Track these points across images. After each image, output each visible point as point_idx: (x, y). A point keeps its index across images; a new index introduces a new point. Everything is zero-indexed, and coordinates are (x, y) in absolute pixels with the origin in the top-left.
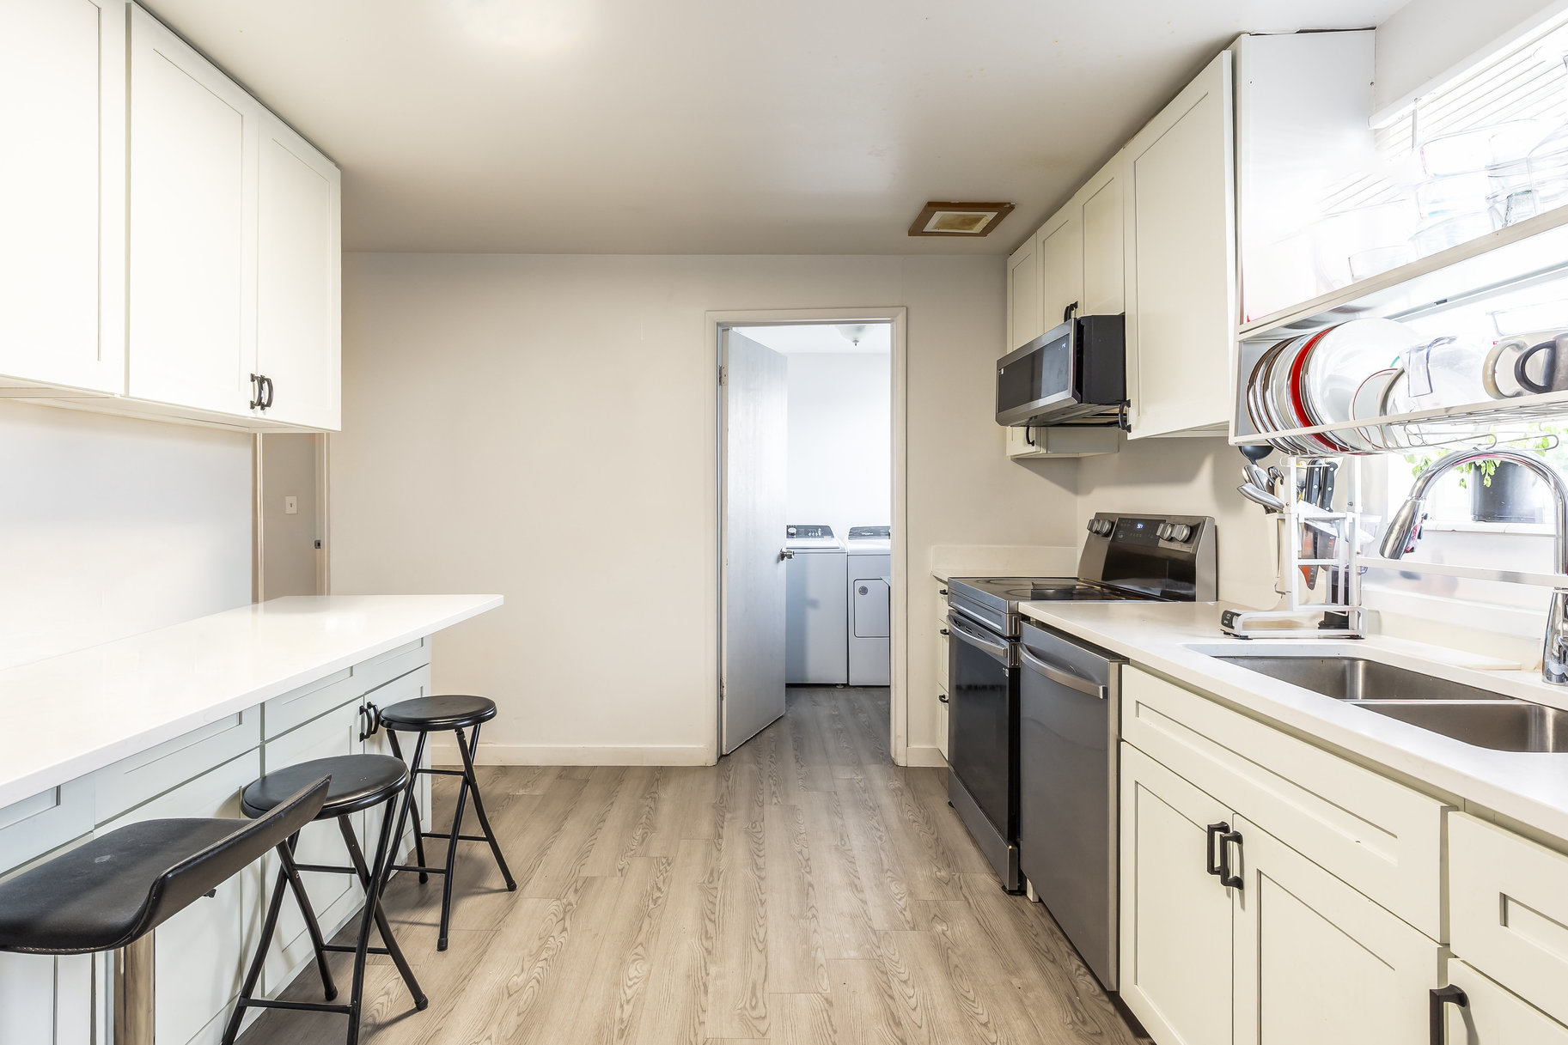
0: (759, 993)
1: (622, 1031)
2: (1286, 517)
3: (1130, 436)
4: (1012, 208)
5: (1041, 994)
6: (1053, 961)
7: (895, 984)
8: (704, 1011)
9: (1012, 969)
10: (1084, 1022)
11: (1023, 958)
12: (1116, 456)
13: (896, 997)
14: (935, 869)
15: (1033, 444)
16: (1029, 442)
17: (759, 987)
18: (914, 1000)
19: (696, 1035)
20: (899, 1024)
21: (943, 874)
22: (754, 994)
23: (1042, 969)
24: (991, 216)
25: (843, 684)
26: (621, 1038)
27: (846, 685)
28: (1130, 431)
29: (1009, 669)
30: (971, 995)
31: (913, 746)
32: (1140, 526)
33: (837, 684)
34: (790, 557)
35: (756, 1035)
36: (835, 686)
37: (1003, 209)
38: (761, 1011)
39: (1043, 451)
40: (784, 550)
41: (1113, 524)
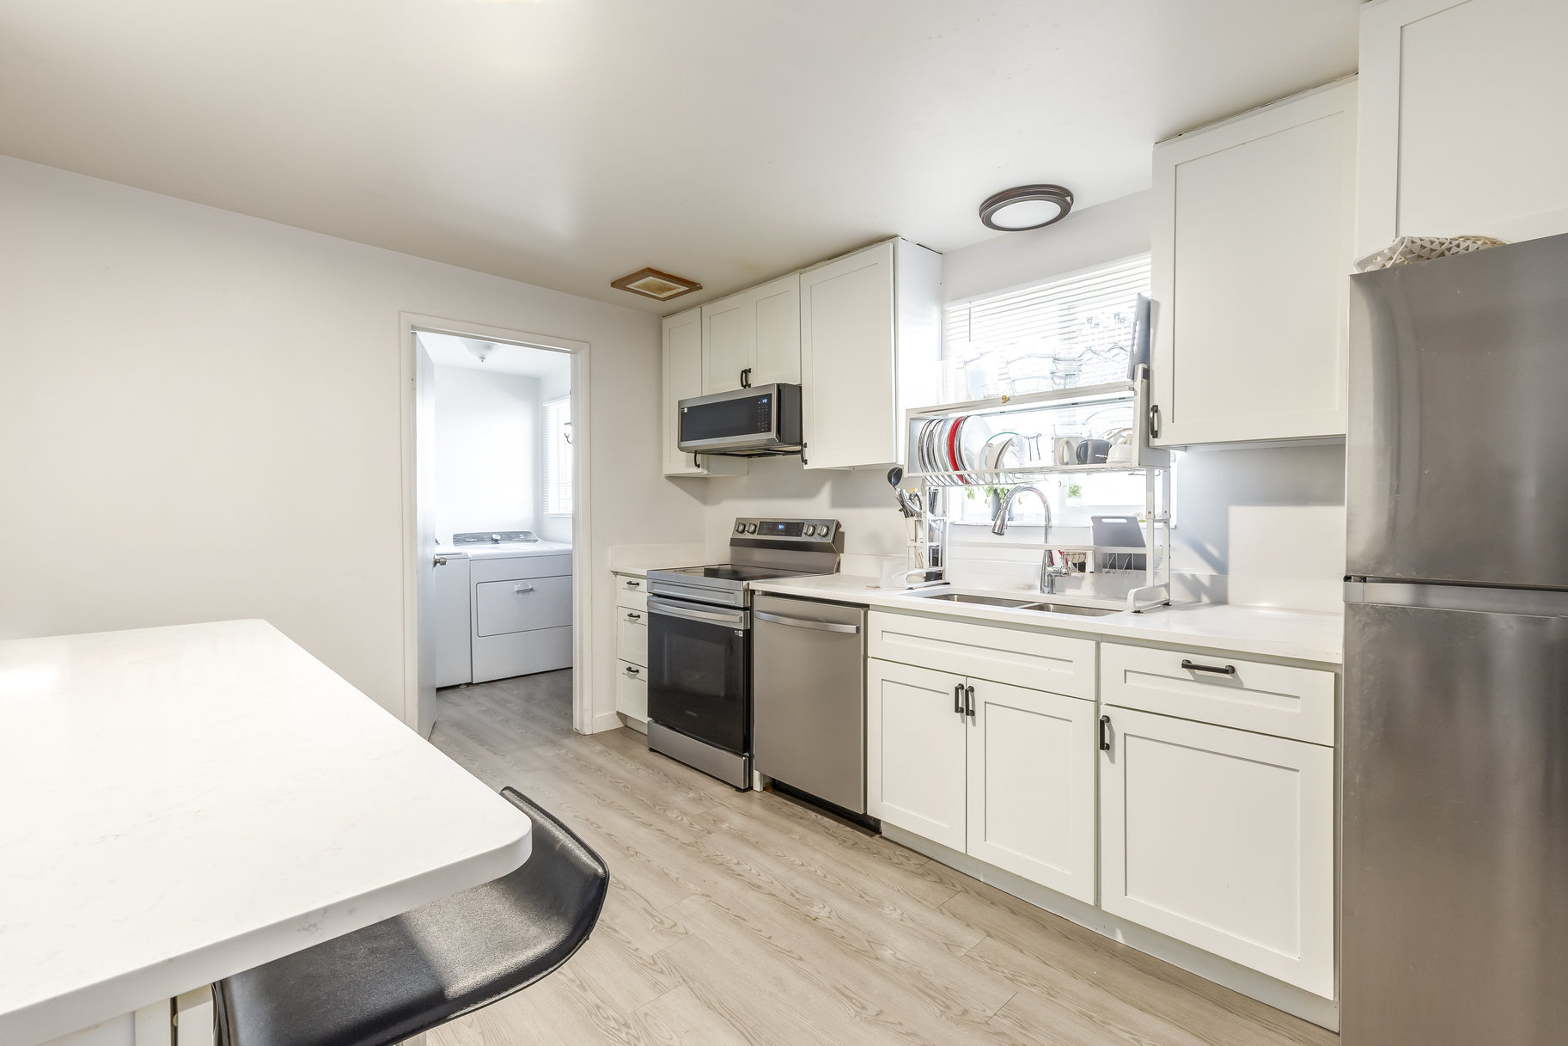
0: (656, 914)
1: (582, 986)
2: (922, 519)
3: (806, 467)
4: (701, 288)
5: (812, 837)
6: (802, 818)
7: (734, 867)
8: (630, 942)
9: (788, 832)
10: (844, 841)
11: (785, 823)
12: (746, 477)
13: (742, 874)
14: (685, 794)
15: (698, 466)
16: (696, 465)
17: (650, 910)
18: (753, 871)
19: (641, 958)
20: (759, 887)
21: (691, 795)
22: (652, 916)
23: (801, 824)
24: (683, 288)
25: (465, 684)
26: (585, 990)
27: (469, 684)
28: (806, 464)
29: (743, 631)
30: (780, 853)
31: (597, 716)
32: (780, 527)
33: (460, 685)
34: (444, 563)
35: (682, 937)
36: (457, 686)
37: (693, 286)
38: (668, 923)
39: (705, 472)
40: (436, 557)
41: (756, 527)
